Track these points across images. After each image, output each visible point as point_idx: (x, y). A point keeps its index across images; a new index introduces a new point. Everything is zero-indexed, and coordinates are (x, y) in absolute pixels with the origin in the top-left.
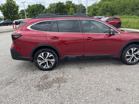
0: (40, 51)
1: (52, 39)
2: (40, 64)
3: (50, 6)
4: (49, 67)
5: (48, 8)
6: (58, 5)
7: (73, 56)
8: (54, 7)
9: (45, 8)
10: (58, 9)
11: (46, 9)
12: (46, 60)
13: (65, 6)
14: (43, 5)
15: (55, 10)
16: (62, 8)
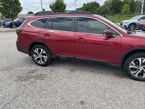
0: (36, 46)
1: (44, 36)
2: (35, 59)
3: (105, 3)
4: (42, 63)
5: (103, 5)
6: (114, 2)
7: (64, 56)
8: (109, 4)
9: (99, 6)
10: (113, 7)
11: (101, 7)
12: (40, 56)
13: (122, 2)
14: (98, 3)
15: (110, 7)
16: (118, 5)
